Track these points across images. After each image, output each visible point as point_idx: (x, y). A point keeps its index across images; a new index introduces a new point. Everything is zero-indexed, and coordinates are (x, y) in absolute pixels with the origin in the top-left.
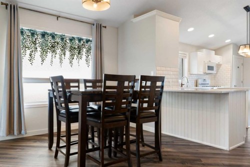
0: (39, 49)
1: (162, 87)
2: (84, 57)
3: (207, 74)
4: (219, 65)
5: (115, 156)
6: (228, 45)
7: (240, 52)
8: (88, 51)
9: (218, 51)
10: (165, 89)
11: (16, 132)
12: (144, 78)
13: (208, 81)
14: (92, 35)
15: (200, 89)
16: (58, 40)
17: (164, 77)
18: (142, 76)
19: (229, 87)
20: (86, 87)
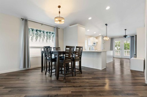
0: (35, 36)
1: (82, 50)
2: (51, 39)
3: (93, 46)
4: (97, 43)
5: (66, 73)
6: (100, 36)
7: (104, 39)
8: (53, 37)
9: (97, 38)
10: (83, 51)
11: (27, 67)
12: (77, 47)
13: (94, 48)
14: (54, 31)
15: (91, 50)
16: (42, 32)
17: (82, 47)
18: (76, 47)
19: (100, 50)
20: (54, 50)
